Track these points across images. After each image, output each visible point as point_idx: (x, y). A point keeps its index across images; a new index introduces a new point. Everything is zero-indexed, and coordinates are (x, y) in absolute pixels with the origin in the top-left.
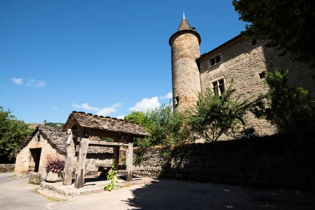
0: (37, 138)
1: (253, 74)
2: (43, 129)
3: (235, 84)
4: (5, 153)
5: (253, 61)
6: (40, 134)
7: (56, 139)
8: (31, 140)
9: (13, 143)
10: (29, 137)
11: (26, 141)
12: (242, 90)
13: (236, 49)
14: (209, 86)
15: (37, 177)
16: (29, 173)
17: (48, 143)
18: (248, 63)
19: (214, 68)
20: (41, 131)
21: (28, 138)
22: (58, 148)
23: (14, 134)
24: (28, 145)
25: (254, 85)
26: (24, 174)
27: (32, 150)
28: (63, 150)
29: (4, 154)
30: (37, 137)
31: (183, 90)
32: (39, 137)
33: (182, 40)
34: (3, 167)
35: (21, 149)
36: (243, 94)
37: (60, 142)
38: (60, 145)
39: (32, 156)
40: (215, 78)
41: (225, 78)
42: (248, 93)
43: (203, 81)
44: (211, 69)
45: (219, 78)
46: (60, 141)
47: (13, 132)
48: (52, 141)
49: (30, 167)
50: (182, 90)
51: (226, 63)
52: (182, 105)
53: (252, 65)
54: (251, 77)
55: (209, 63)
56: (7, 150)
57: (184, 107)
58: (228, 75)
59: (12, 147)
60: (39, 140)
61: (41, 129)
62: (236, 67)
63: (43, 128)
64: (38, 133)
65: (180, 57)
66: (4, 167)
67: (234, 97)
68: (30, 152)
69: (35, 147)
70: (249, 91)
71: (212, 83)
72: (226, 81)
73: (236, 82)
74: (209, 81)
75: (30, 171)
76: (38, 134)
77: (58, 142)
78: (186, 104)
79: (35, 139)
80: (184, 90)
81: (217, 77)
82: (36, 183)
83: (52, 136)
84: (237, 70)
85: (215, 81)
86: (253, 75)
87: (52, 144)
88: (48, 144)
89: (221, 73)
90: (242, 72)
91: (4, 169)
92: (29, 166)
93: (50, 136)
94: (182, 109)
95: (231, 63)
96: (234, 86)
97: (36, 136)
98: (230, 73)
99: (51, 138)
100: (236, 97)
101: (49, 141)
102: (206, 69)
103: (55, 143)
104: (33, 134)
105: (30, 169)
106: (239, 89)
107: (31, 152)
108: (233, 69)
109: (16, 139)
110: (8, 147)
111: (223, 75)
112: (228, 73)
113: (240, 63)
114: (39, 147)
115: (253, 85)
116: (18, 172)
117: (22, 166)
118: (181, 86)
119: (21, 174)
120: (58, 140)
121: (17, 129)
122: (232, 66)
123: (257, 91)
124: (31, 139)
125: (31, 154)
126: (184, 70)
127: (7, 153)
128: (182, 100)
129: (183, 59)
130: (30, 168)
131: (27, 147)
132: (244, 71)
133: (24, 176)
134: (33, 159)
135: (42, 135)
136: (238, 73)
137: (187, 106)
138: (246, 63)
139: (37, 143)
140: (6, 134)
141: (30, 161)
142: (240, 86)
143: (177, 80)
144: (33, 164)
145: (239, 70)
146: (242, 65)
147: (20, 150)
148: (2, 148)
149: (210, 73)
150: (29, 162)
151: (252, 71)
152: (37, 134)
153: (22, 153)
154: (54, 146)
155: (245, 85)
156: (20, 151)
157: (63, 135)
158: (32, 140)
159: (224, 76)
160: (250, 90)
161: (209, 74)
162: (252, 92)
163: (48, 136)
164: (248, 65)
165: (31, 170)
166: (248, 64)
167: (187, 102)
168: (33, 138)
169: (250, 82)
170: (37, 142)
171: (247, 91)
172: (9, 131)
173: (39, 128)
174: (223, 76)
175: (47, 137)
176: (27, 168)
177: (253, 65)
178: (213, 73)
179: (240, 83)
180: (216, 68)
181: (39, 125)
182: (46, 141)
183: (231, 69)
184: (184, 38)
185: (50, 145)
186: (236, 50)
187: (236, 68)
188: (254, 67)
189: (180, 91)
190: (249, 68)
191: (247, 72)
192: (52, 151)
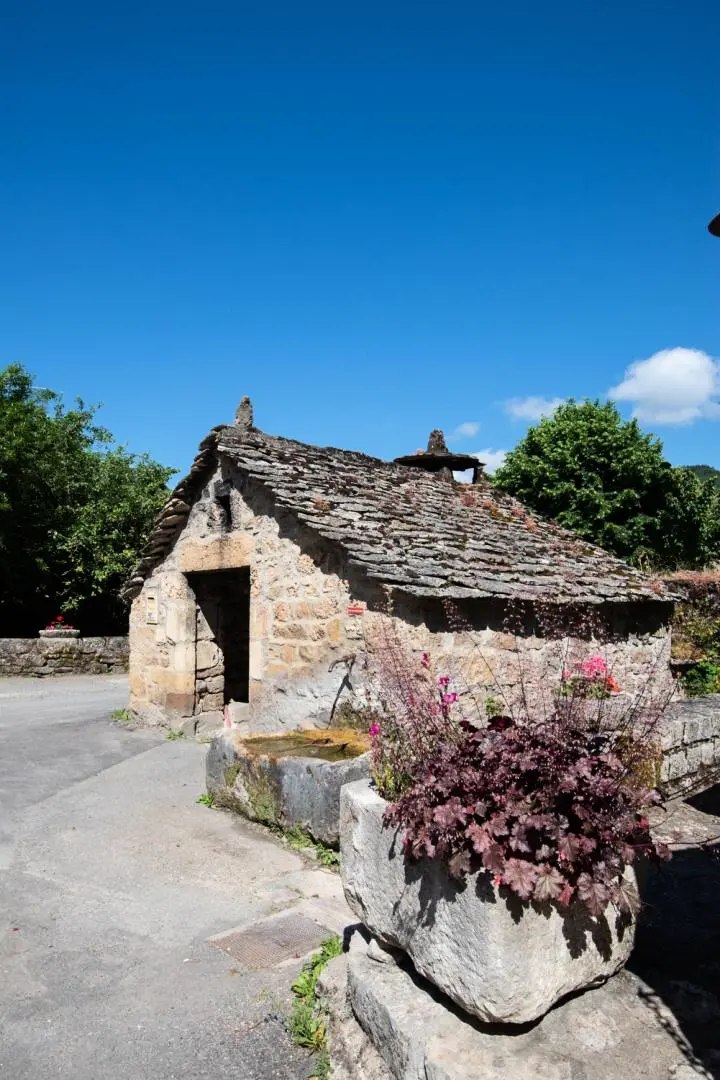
0: (217, 512)
2: (246, 452)
4: (96, 592)
6: (229, 482)
7: (333, 506)
8: (183, 524)
9: (119, 548)
10: (174, 504)
11: (159, 530)
15: (255, 770)
16: (199, 706)
17: (281, 535)
20: (231, 462)
21: (168, 514)
22: (364, 569)
23: (119, 510)
24: (177, 551)
26: (174, 712)
27: (197, 581)
28: (402, 583)
29: (93, 594)
30: (214, 506)
32: (224, 502)
34: (95, 652)
35: (145, 578)
37: (362, 528)
38: (368, 548)
39: (201, 616)
46: (358, 524)
47: (113, 503)
48: (315, 522)
49: (200, 675)
56: (100, 580)
59: (118, 567)
60: (228, 522)
61: (233, 451)
63: (239, 442)
64: (218, 477)
66: (100, 650)
68: (192, 592)
69: (212, 564)
75: (201, 697)
76: (217, 485)
77: (349, 529)
79: (205, 518)
82: (252, 814)
83: (303, 490)
87: (312, 542)
88: (286, 541)
91: (100, 657)
92: (196, 671)
93: (293, 491)
97: (208, 501)
99: (303, 500)
101: (292, 525)
103: (339, 537)
104: (192, 489)
105: (202, 684)
107: (196, 592)
109: (127, 532)
110: (102, 565)
114: (233, 561)
116: (146, 699)
117: (160, 668)
119: (163, 712)
120: (348, 515)
121: (123, 487)
124: (183, 518)
125: (197, 602)
127: (100, 591)
130: (203, 679)
131: (168, 564)
133: (178, 724)
134: (207, 632)
135: (241, 490)
139: (220, 541)
140: (89, 508)
141: (196, 641)
144: (212, 656)
147: (140, 579)
148: (79, 569)
150: (191, 646)
152: (211, 487)
153: (150, 593)
154: (329, 554)
156: (141, 584)
157: (359, 486)
158: (192, 522)
163: (279, 492)
165: (206, 690)
168: (195, 509)
170: (218, 535)
172: (98, 496)
173: (221, 448)
175: (273, 497)
176: (184, 684)
181: (218, 429)
182: (270, 526)
185: (297, 549)
192: (320, 589)
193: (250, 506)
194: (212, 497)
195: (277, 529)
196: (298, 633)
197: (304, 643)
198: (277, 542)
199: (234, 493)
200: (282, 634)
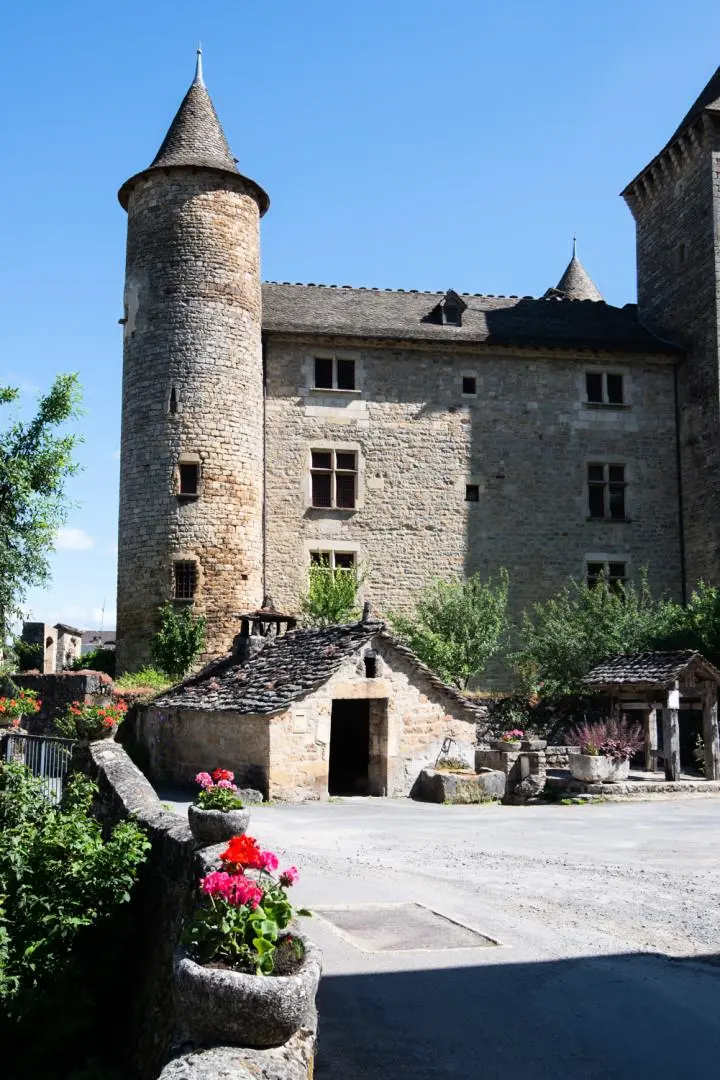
0: (364, 666)
1: (452, 479)
3: (396, 488)
5: (458, 439)
6: (376, 651)
12: (412, 512)
13: (415, 374)
14: (298, 457)
17: (409, 683)
18: (444, 438)
19: (327, 400)
24: (326, 687)
25: (448, 510)
30: (363, 662)
31: (224, 446)
32: (370, 661)
33: (233, 216)
36: (414, 526)
40: (326, 437)
41: (364, 454)
42: (430, 528)
43: (273, 426)
44: (314, 398)
45: (343, 446)
50: (217, 445)
51: (375, 404)
52: (214, 506)
53: (453, 449)
54: (444, 486)
55: (308, 369)
57: (221, 516)
58: (377, 447)
60: (372, 672)
62: (408, 433)
64: (368, 646)
65: (222, 292)
67: (384, 528)
70: (431, 523)
71: (312, 449)
72: (367, 467)
73: (400, 483)
74: (300, 440)
76: (367, 651)
78: (230, 507)
79: (354, 668)
80: (228, 446)
81: (335, 438)
84: (407, 445)
85: (325, 449)
86: (452, 483)
87: (426, 689)
89: (352, 431)
90: (423, 459)
94: (214, 521)
95: (393, 412)
96: (392, 493)
98: (383, 442)
100: (391, 529)
102: (291, 384)
106: (405, 508)
108: (398, 435)
111: (359, 441)
112: (376, 441)
113: (421, 426)
114: (376, 695)
115: (447, 512)
117: (308, 762)
118: (213, 425)
119: (311, 790)
122: (393, 425)
123: (454, 532)
126: (234, 360)
128: (216, 485)
129: (232, 309)
132: (429, 459)
135: (385, 657)
136: (408, 455)
137: (235, 517)
138: (438, 436)
139: (365, 683)
142: (409, 500)
143: (196, 389)
145: (415, 450)
146: (425, 437)
149: (310, 410)
151: (449, 466)
155: (423, 502)
158: (344, 669)
159: (363, 445)
160: (437, 521)
161: (303, 413)
162: (441, 530)
164: (444, 445)
166: (445, 441)
167: (233, 500)
169: (439, 500)
170: (363, 679)
171: (426, 523)
174: (359, 445)
177: (456, 451)
178: (318, 414)
179: (410, 490)
180: (334, 405)
183: (390, 433)
184: (239, 211)
186: (414, 378)
187: (405, 436)
188: (458, 460)
189: (208, 443)
190: (444, 455)
191: (436, 466)
192: (430, 709)
193: (390, 666)
194: (362, 657)
195: (407, 680)
196: (418, 730)
197: (420, 735)
198: (407, 687)
199: (379, 657)
200: (410, 732)
